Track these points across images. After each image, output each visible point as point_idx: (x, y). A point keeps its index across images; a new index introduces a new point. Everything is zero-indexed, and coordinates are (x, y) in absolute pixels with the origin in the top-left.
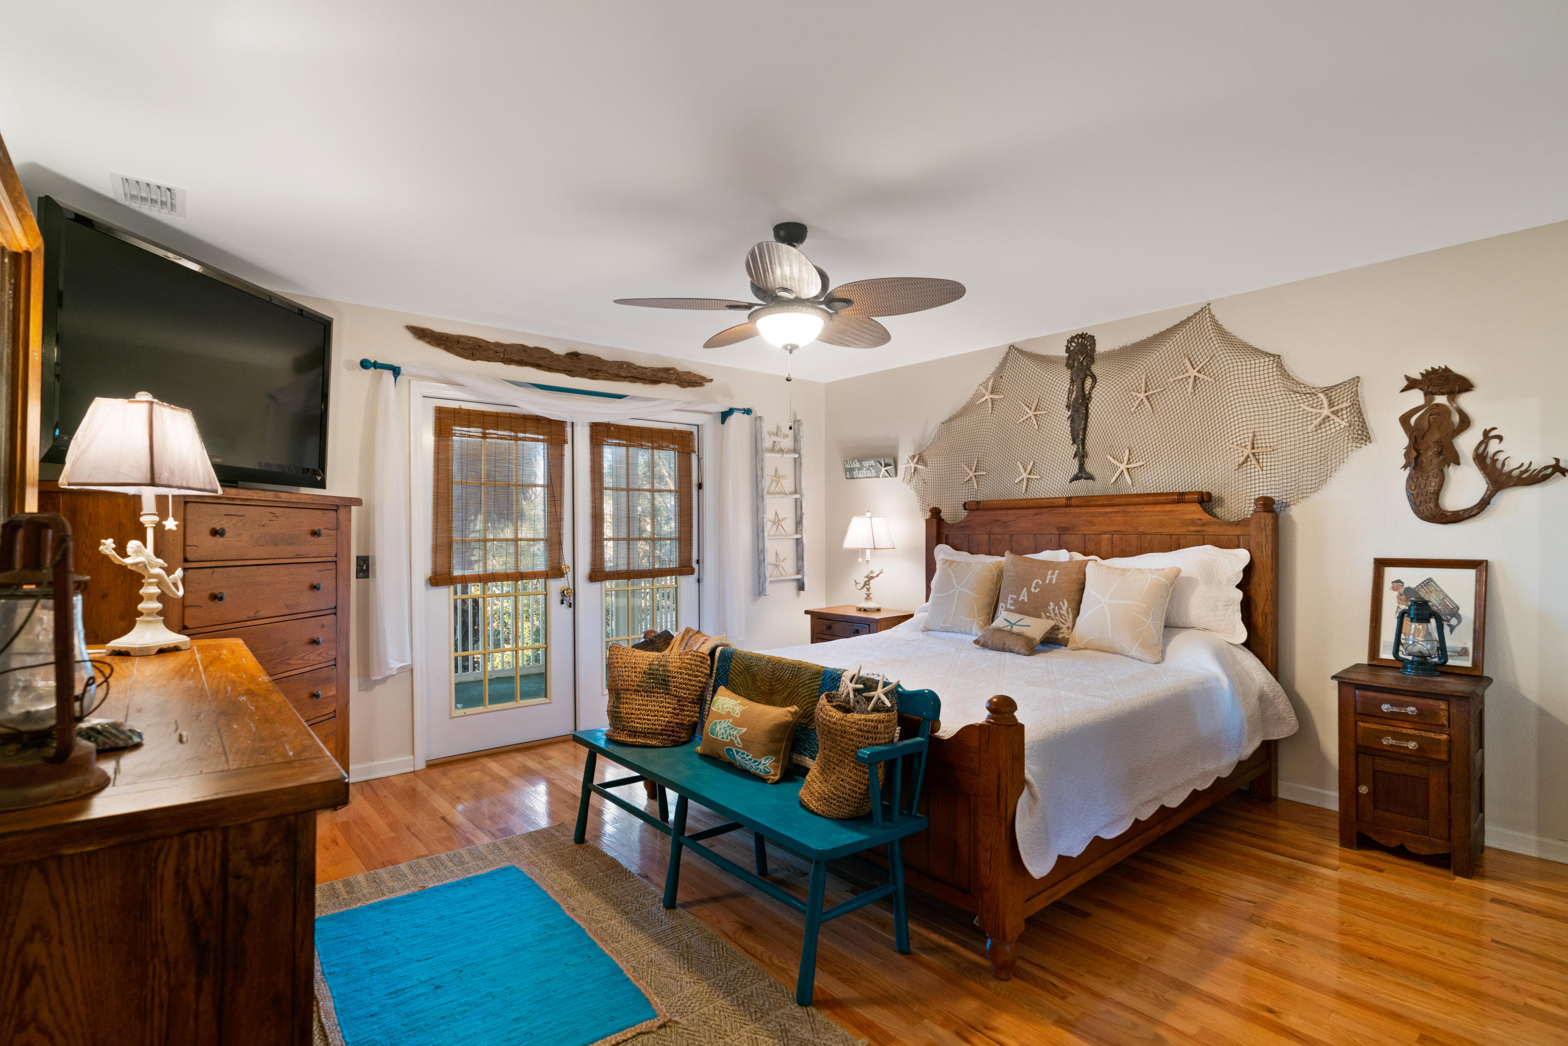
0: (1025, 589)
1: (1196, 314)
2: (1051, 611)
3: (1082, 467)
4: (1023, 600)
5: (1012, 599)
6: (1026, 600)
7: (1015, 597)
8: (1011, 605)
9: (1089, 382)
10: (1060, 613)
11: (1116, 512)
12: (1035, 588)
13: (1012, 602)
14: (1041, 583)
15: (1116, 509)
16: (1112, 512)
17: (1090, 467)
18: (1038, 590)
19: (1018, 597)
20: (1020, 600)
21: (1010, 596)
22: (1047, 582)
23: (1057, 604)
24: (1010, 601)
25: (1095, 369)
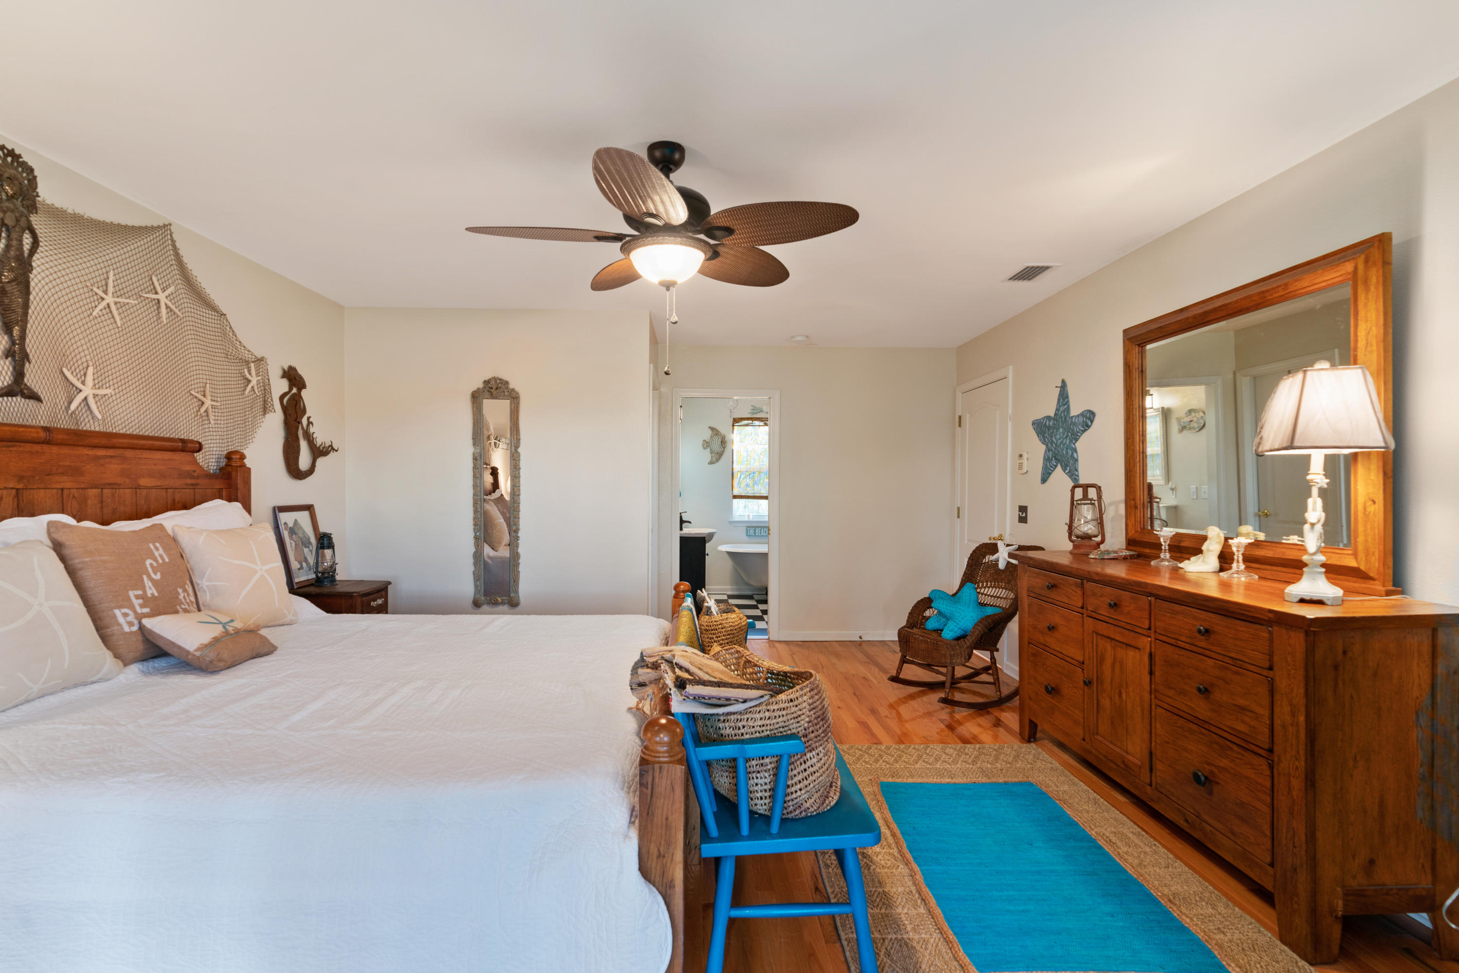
0: (145, 577)
1: (159, 227)
2: (183, 601)
3: (19, 375)
4: (153, 594)
5: (137, 597)
6: (156, 594)
7: (140, 592)
8: (142, 606)
9: (27, 240)
10: (190, 600)
11: (111, 457)
12: (156, 574)
13: (141, 601)
14: (155, 564)
15: (110, 452)
16: (106, 457)
17: (32, 379)
18: (159, 574)
19: (145, 592)
20: (149, 595)
21: (131, 594)
22: (160, 561)
23: (185, 590)
24: (137, 602)
25: (35, 220)
